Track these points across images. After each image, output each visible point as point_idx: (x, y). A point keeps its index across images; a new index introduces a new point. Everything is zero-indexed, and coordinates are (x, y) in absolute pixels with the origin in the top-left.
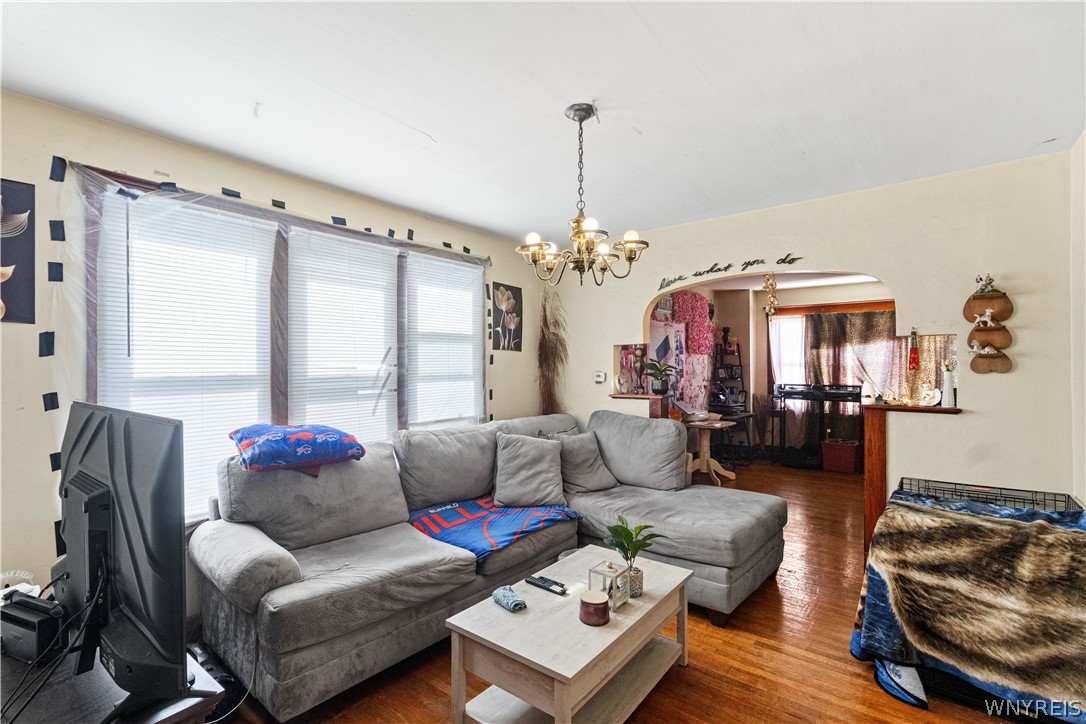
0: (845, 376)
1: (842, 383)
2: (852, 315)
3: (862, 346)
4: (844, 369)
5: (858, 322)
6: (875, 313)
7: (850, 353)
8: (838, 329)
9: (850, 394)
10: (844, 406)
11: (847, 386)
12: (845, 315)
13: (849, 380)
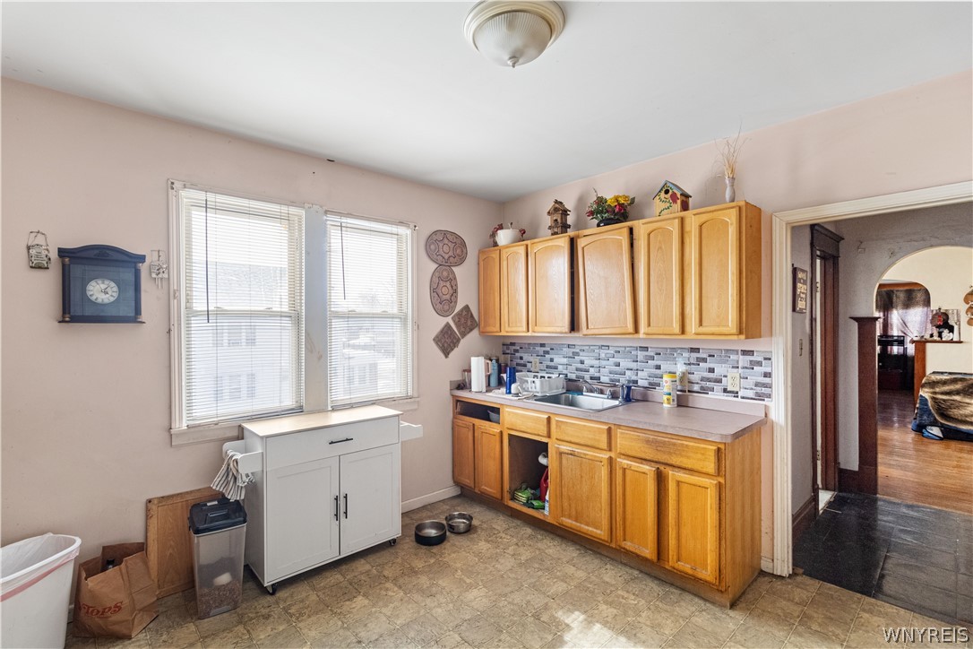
0: (892, 329)
1: (890, 334)
2: (897, 291)
3: (904, 311)
4: (891, 325)
5: (902, 295)
6: (914, 290)
7: (895, 316)
8: (887, 300)
9: (896, 341)
10: (891, 349)
11: (893, 336)
12: (892, 291)
13: (895, 332)
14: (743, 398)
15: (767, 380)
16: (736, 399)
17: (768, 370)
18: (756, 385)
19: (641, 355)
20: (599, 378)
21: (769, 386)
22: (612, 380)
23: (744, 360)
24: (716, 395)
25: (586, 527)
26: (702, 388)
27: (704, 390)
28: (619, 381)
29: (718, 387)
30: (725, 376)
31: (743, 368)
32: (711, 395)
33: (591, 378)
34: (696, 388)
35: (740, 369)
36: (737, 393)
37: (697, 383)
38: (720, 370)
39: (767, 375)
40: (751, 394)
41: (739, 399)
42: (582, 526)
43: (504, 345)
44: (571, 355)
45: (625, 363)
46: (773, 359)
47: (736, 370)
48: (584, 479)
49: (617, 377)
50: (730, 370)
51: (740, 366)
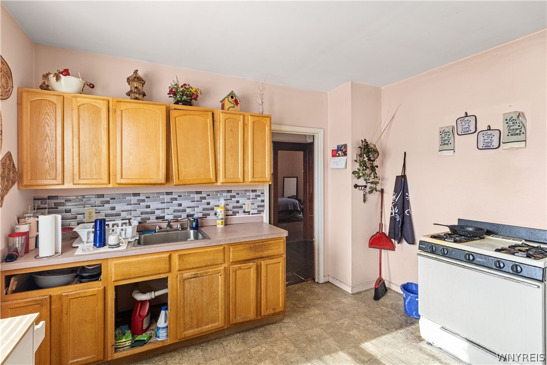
14: (252, 214)
15: (262, 204)
16: (249, 215)
17: (263, 199)
18: (258, 207)
19: (197, 197)
20: (163, 217)
21: (263, 206)
22: (175, 217)
23: (252, 195)
24: (241, 215)
25: (207, 327)
26: (233, 212)
27: (235, 213)
28: (181, 217)
29: (241, 211)
30: (244, 204)
31: (252, 199)
32: (238, 216)
33: (157, 218)
34: (230, 213)
35: (251, 200)
36: (249, 212)
37: (231, 210)
38: (242, 201)
39: (263, 201)
40: (256, 211)
41: (251, 215)
42: (204, 327)
43: (35, 199)
44: (136, 202)
45: (185, 204)
46: (265, 193)
47: (249, 200)
48: (204, 293)
49: (178, 214)
50: (247, 200)
51: (251, 198)
